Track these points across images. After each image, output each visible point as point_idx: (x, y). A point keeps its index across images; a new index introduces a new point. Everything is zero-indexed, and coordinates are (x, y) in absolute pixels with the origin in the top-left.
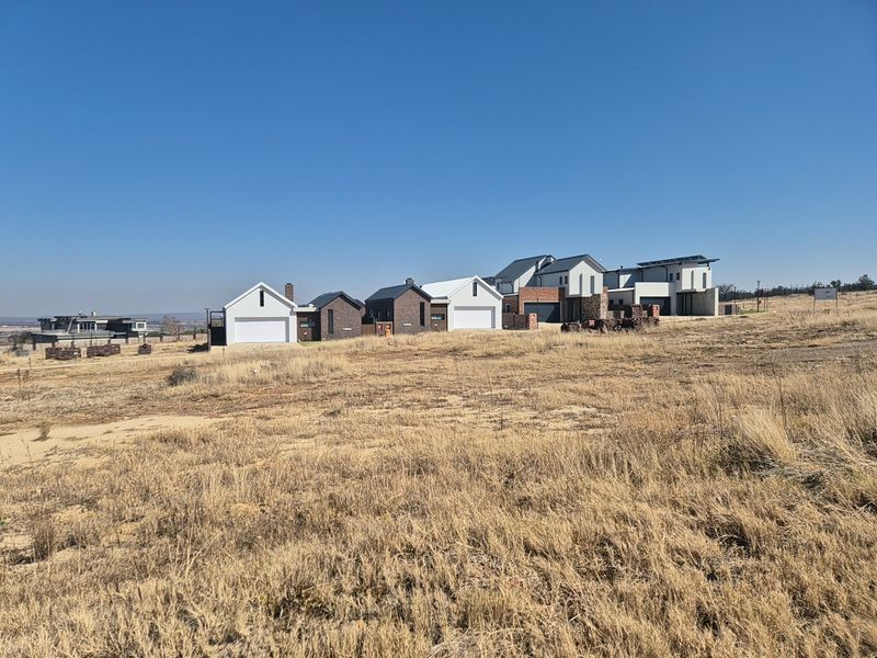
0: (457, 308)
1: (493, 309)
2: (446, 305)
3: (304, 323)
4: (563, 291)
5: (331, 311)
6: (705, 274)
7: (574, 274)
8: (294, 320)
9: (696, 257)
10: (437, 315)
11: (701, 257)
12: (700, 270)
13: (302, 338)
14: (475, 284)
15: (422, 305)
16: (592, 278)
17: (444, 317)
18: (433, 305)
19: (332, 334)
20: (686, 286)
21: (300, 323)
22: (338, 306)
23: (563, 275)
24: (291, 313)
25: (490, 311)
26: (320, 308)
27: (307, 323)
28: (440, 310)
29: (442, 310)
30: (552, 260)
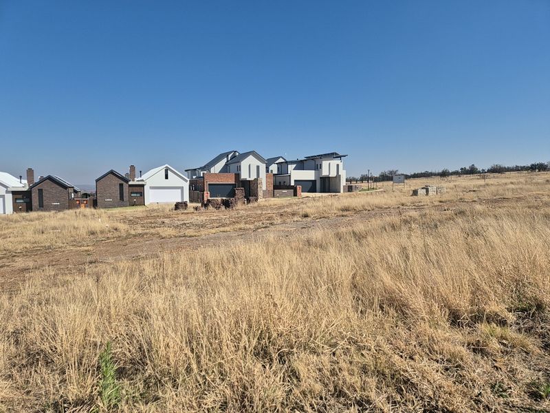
0: (152, 188)
1: (182, 188)
2: (143, 186)
3: (20, 199)
4: (238, 176)
5: (40, 191)
6: (338, 165)
7: (244, 164)
8: (9, 197)
9: (333, 154)
10: (136, 193)
11: (336, 154)
12: (334, 162)
13: (16, 209)
14: (166, 171)
15: (121, 185)
16: (258, 167)
17: (142, 194)
18: (130, 186)
19: (42, 207)
20: (325, 173)
21: (15, 200)
22: (46, 186)
23: (238, 164)
24: (7, 192)
25: (180, 190)
26: (31, 188)
27: (23, 199)
28: (138, 189)
29: (140, 189)
30: (237, 154)
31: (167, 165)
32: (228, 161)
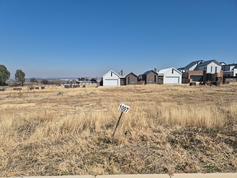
0: (166, 77)
1: (179, 77)
2: (163, 76)
3: (122, 81)
4: (205, 72)
5: (129, 78)
7: (209, 67)
8: (119, 80)
10: (160, 79)
13: (121, 84)
14: (173, 70)
15: (155, 76)
16: (216, 68)
17: (162, 80)
18: (158, 76)
19: (129, 83)
21: (121, 81)
22: (131, 76)
23: (205, 66)
24: (119, 78)
25: (178, 78)
26: (126, 77)
27: (123, 81)
28: (161, 78)
29: (161, 77)
30: (203, 62)
31: (173, 68)
32: (198, 65)
